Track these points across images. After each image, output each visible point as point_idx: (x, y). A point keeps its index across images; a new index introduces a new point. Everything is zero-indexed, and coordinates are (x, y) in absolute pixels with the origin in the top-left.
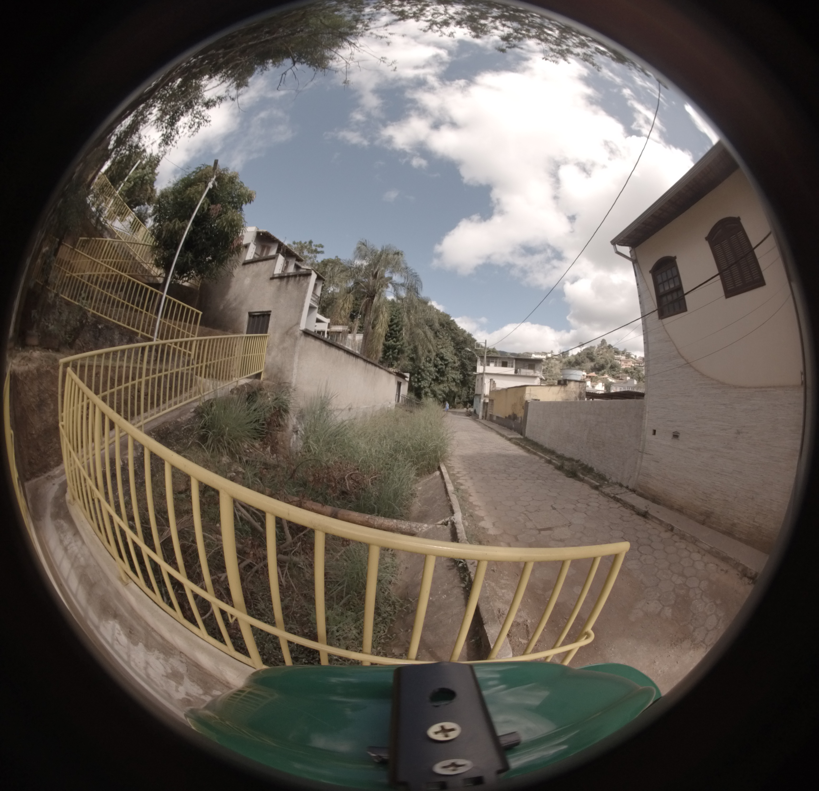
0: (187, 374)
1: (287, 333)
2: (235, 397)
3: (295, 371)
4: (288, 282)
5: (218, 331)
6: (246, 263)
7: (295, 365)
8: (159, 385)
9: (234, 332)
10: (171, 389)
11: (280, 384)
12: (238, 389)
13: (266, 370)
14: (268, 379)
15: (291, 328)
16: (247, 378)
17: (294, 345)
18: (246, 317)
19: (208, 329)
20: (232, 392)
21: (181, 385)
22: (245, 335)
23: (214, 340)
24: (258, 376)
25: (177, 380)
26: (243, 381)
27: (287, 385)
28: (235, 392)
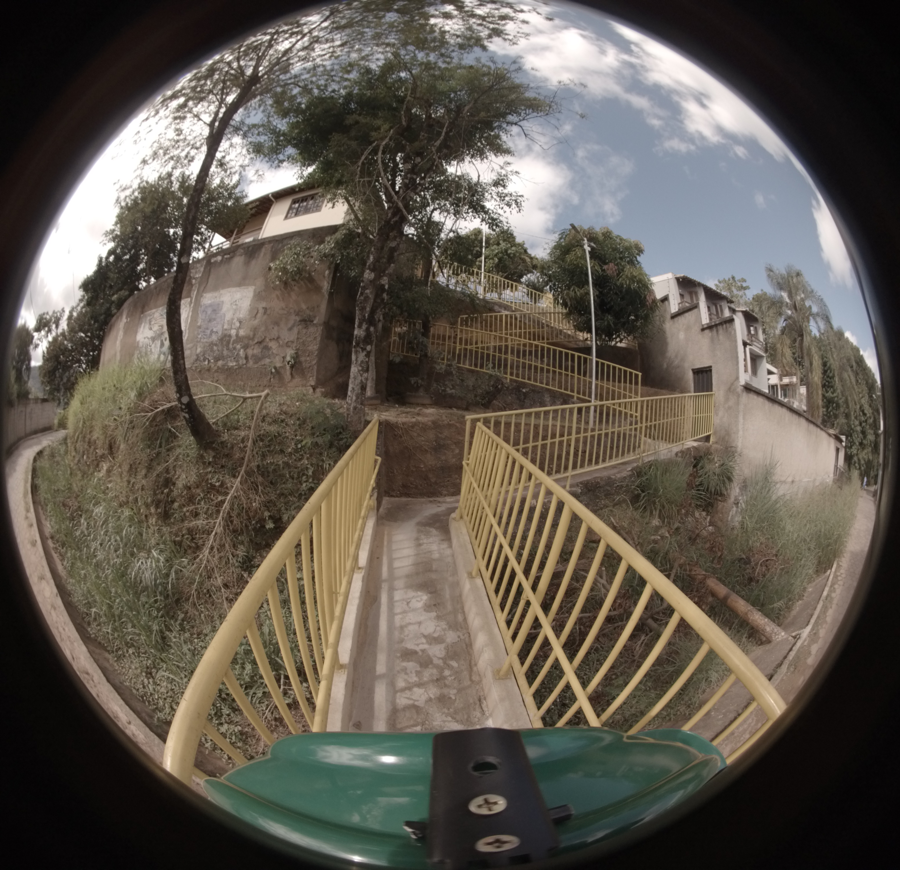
0: (630, 435)
1: (730, 389)
2: (679, 459)
3: (741, 433)
4: (717, 331)
5: (664, 391)
6: (674, 316)
7: (740, 427)
8: (599, 444)
9: (682, 392)
10: (612, 448)
11: (727, 448)
12: (682, 452)
13: (715, 433)
14: (716, 443)
15: (732, 384)
16: (695, 440)
17: (738, 403)
18: (690, 375)
19: (653, 390)
20: (677, 454)
21: (624, 446)
22: (693, 394)
23: (661, 400)
24: (707, 438)
25: (618, 440)
26: (690, 443)
27: (733, 449)
28: (680, 455)
